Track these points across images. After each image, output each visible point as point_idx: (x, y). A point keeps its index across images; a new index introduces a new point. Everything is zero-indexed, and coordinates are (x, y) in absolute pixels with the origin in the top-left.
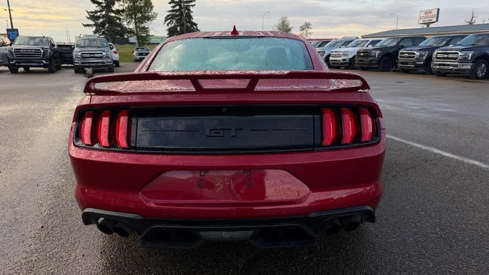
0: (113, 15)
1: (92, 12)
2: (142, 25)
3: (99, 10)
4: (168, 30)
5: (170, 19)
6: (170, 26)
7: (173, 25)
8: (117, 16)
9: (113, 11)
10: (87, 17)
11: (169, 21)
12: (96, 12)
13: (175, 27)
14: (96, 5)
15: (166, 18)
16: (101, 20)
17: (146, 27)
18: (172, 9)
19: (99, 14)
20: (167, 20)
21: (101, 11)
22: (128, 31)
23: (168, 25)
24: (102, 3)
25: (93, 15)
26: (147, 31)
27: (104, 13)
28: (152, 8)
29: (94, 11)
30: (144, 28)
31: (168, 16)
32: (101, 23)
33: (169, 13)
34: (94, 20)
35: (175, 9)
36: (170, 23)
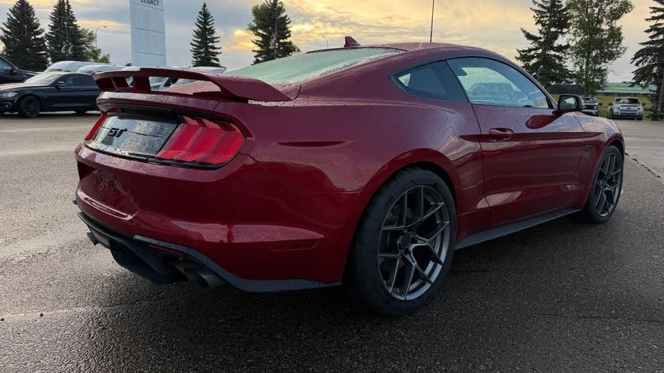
0: (552, 53)
1: (523, 51)
2: (598, 67)
3: (534, 47)
4: (636, 71)
5: (642, 55)
6: (641, 65)
7: (646, 64)
8: (558, 54)
9: (553, 49)
10: (516, 57)
11: (641, 58)
12: (530, 50)
13: (650, 67)
14: (532, 41)
15: (637, 53)
16: (534, 61)
17: (603, 68)
18: (650, 40)
19: (533, 53)
20: (639, 57)
21: (537, 49)
22: (570, 74)
23: (637, 64)
24: (541, 38)
25: (525, 55)
26: (603, 75)
27: (540, 51)
28: (620, 40)
29: (527, 49)
30: (599, 70)
31: (642, 50)
32: (534, 64)
33: (644, 47)
34: (524, 61)
35: (655, 39)
36: (641, 61)
